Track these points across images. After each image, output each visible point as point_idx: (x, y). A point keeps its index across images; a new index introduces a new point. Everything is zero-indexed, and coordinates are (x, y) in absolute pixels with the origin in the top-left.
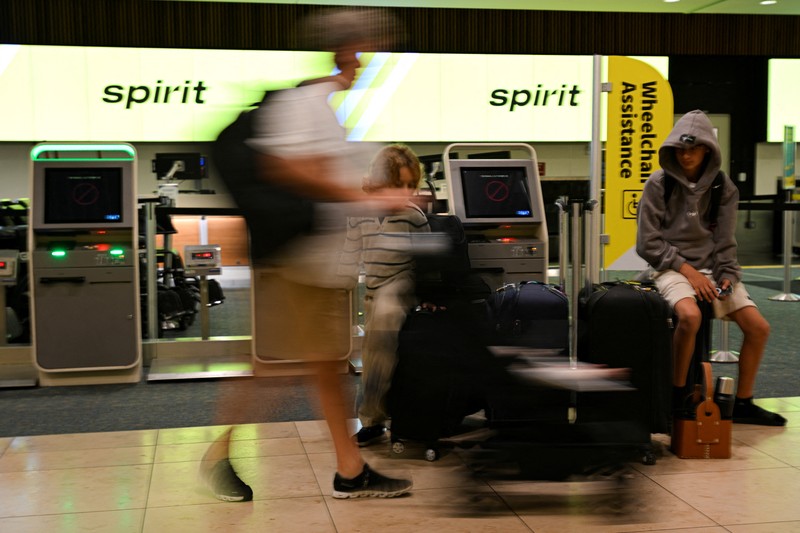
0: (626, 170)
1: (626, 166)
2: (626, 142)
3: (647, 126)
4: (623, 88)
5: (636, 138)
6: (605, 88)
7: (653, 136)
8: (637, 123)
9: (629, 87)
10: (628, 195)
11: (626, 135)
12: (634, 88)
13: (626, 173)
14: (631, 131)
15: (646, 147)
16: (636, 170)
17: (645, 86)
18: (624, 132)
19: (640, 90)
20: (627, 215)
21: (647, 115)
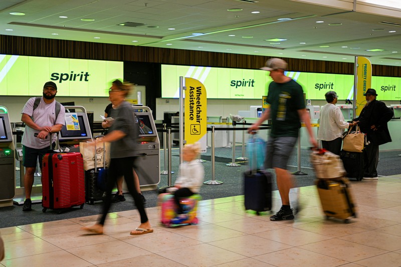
0: (191, 117)
1: (192, 116)
2: (191, 108)
3: (198, 102)
4: (190, 88)
5: (195, 106)
6: (184, 88)
7: (201, 106)
8: (195, 101)
9: (192, 88)
10: (193, 126)
11: (192, 105)
12: (194, 89)
13: (192, 118)
14: (193, 104)
15: (198, 109)
16: (195, 117)
17: (197, 88)
18: (190, 104)
19: (196, 89)
20: (192, 133)
21: (198, 98)
